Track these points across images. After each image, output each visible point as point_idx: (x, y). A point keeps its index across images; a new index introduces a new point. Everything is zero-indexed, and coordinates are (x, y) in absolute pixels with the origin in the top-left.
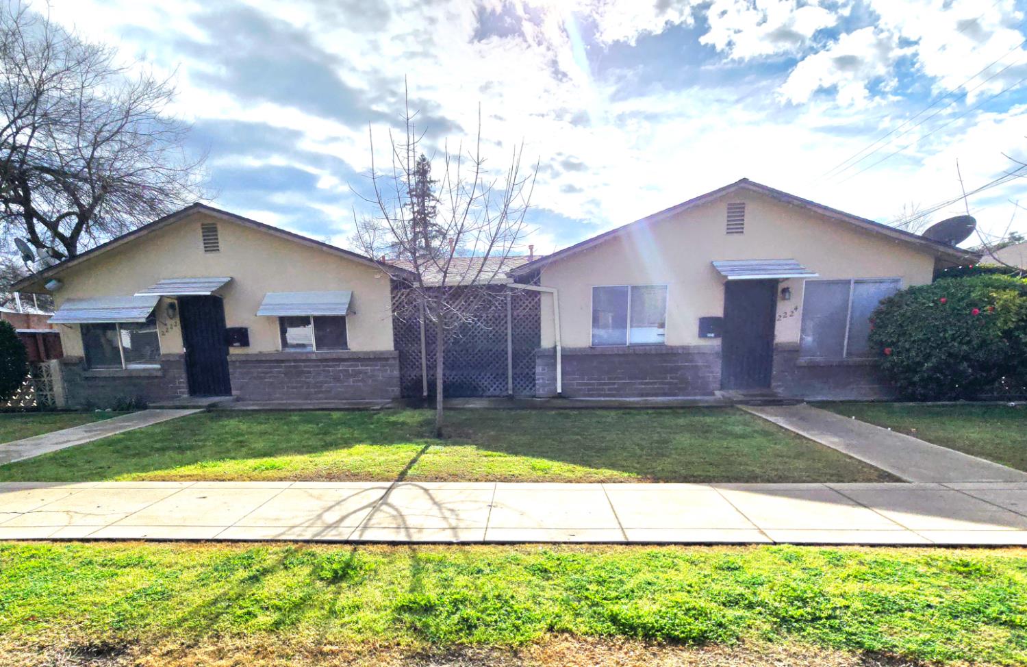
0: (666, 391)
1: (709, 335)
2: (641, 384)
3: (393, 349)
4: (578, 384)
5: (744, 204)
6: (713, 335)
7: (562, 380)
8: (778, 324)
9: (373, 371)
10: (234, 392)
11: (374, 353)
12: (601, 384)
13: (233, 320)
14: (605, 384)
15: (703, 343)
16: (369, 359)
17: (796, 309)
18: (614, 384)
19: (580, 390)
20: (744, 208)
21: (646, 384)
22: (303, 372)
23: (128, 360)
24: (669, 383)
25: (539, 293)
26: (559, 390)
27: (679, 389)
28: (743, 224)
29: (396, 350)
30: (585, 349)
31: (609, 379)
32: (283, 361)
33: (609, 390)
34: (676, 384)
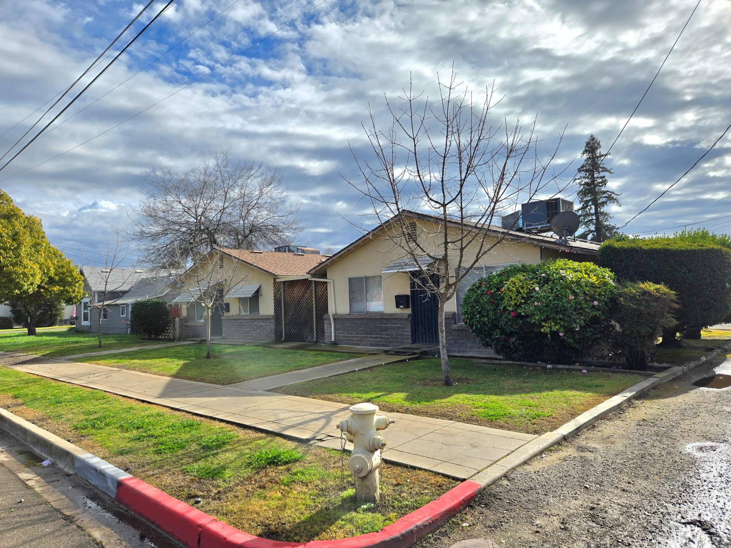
0: (383, 343)
1: (400, 307)
2: (371, 338)
3: (274, 314)
4: (343, 337)
5: (415, 222)
6: (402, 307)
7: (335, 333)
10: (223, 335)
12: (352, 337)
14: (354, 337)
15: (398, 311)
18: (358, 337)
19: (343, 340)
20: (415, 225)
21: (373, 338)
23: (198, 319)
24: (384, 338)
25: (326, 282)
26: (333, 340)
27: (390, 342)
28: (416, 235)
30: (346, 315)
31: (356, 334)
33: (353, 341)
34: (388, 338)
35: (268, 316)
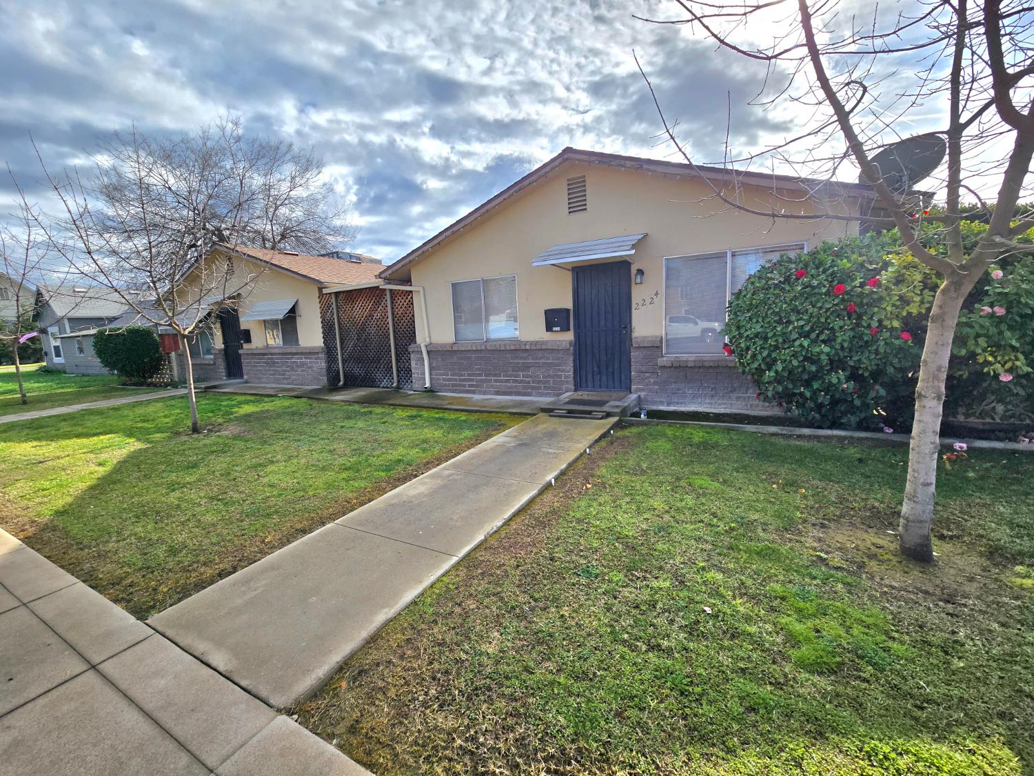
0: (520, 389)
1: (554, 329)
2: (497, 381)
3: (323, 344)
4: (445, 380)
5: (584, 177)
6: (558, 329)
7: (431, 374)
8: (635, 314)
10: (245, 377)
12: (461, 380)
14: (465, 380)
15: (549, 336)
16: (308, 353)
17: (657, 294)
18: (473, 380)
19: (445, 385)
20: (584, 181)
21: (501, 381)
23: (204, 354)
24: (521, 382)
25: (411, 292)
26: (428, 385)
27: (533, 388)
28: (585, 200)
29: (325, 346)
30: (449, 345)
31: (469, 375)
32: (265, 354)
33: (464, 386)
34: (529, 383)
35: (314, 348)
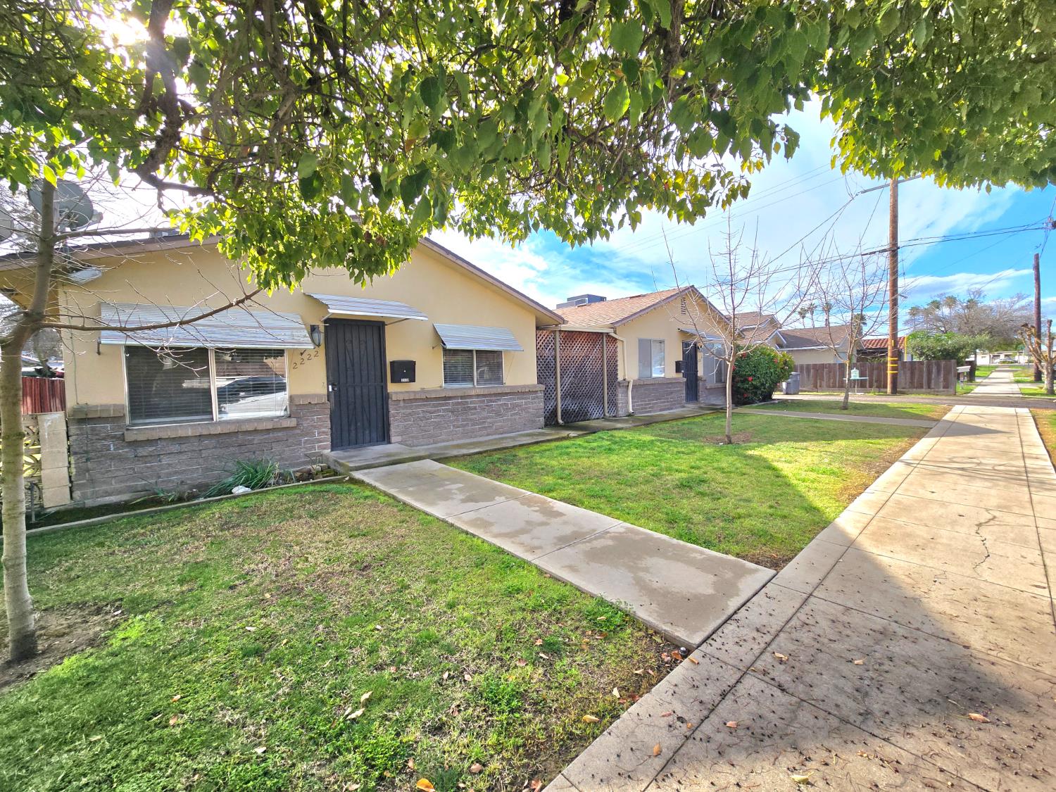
3: (535, 382)
5: (685, 297)
7: (632, 402)
8: (698, 365)
9: (526, 404)
10: (394, 439)
11: (524, 386)
13: (395, 352)
16: (523, 393)
20: (685, 300)
22: (471, 409)
25: (617, 340)
28: (685, 309)
29: (539, 382)
32: (450, 398)
